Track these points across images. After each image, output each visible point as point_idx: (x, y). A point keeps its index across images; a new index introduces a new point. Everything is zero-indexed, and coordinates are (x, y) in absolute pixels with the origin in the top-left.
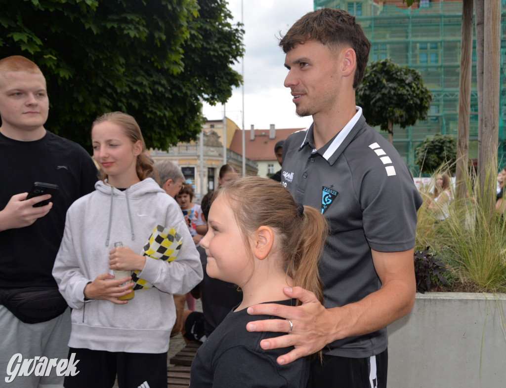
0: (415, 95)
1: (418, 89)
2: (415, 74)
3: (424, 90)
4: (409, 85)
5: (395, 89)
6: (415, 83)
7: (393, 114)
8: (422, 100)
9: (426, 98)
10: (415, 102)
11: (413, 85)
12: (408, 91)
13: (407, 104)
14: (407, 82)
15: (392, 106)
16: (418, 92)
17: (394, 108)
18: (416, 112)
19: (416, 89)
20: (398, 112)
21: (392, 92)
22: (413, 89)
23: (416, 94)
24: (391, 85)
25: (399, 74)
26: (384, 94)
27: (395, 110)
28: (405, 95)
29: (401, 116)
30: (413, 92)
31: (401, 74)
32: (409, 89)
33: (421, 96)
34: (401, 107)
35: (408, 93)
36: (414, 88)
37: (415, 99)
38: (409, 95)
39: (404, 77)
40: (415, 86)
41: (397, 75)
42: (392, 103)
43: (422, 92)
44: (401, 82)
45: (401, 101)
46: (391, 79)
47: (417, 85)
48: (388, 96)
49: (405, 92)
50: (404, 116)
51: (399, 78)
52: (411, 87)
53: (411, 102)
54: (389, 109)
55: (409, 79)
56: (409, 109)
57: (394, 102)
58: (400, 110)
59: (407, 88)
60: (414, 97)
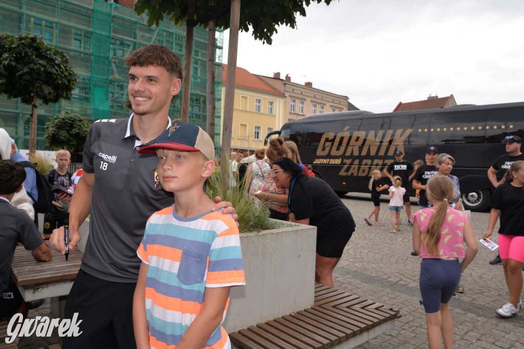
0: (63, 76)
1: (66, 70)
2: (64, 56)
3: (71, 73)
4: (58, 65)
5: (44, 66)
6: (63, 65)
7: (42, 91)
8: (69, 81)
9: (73, 80)
10: (63, 82)
11: (62, 66)
12: (57, 70)
13: (56, 82)
14: (57, 62)
15: (40, 82)
16: (66, 74)
17: (41, 85)
18: (63, 92)
19: (64, 70)
20: (47, 90)
21: (42, 69)
22: (61, 70)
23: (65, 75)
24: (41, 62)
25: (48, 52)
26: (32, 69)
27: (43, 86)
28: (55, 74)
29: (50, 93)
30: (62, 72)
31: (51, 54)
32: (58, 69)
33: (69, 78)
34: (49, 85)
35: (57, 73)
36: (63, 70)
37: (63, 79)
38: (58, 74)
39: (54, 57)
40: (63, 68)
41: (47, 54)
42: (40, 79)
43: (70, 74)
44: (51, 61)
45: (49, 79)
46: (40, 55)
47: (65, 67)
48: (37, 71)
49: (55, 72)
50: (52, 94)
51: (48, 56)
52: (60, 68)
53: (60, 82)
54: (37, 84)
55: (58, 60)
56: (56, 88)
57: (42, 79)
58: (48, 87)
59: (56, 68)
60: (63, 77)
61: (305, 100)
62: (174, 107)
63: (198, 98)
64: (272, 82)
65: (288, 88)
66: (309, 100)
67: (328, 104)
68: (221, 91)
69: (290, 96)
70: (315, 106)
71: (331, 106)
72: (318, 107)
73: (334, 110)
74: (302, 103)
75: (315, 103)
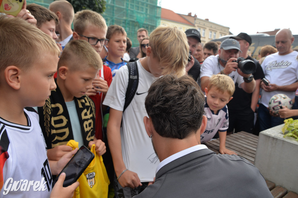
61: (206, 28)
62: (134, 31)
63: (147, 26)
64: (188, 18)
65: (197, 21)
66: (208, 28)
67: (218, 32)
68: (160, 22)
69: (198, 26)
70: (211, 32)
71: (220, 33)
72: (213, 33)
73: (221, 35)
74: (204, 30)
75: (211, 30)
